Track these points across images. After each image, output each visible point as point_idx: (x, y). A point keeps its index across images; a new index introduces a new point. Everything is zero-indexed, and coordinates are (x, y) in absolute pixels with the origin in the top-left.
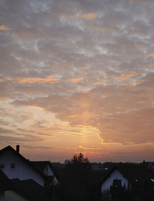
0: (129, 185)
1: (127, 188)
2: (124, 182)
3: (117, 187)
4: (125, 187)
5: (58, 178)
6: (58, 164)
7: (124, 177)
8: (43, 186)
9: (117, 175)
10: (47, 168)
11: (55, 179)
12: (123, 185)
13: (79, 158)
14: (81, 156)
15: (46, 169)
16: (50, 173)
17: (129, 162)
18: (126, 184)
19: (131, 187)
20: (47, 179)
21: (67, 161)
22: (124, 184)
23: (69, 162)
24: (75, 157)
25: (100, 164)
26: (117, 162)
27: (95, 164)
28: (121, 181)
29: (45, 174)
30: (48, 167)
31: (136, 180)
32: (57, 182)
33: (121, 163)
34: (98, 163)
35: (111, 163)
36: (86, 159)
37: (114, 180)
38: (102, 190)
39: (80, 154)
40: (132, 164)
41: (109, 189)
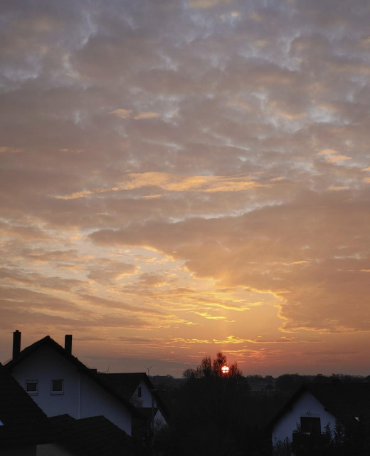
0: (338, 429)
1: (333, 437)
2: (328, 423)
3: (309, 434)
4: (328, 434)
5: (165, 414)
6: (168, 379)
7: (326, 410)
8: (129, 433)
9: (309, 407)
10: (140, 389)
11: (159, 416)
12: (323, 430)
13: (215, 364)
14: (221, 360)
15: (136, 392)
16: (146, 402)
17: (340, 373)
18: (333, 427)
19: (343, 435)
20: (140, 417)
21: (188, 371)
22: (327, 428)
23: (193, 374)
24: (206, 362)
25: (269, 378)
26: (312, 375)
27: (256, 379)
28: (318, 419)
29: (135, 405)
30: (143, 386)
31: (357, 418)
32: (165, 423)
33: (320, 377)
34: (264, 377)
35: (297, 376)
37: (302, 418)
38: (274, 442)
39: (220, 355)
40: (348, 378)
41: (291, 440)
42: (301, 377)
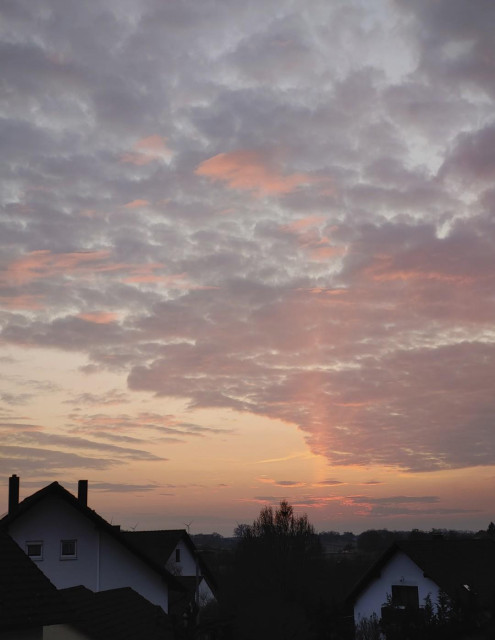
0: (442, 601)
1: (435, 611)
2: (428, 594)
3: (403, 608)
4: (429, 608)
5: (213, 585)
6: (214, 539)
7: (425, 576)
8: (166, 610)
9: (403, 573)
10: (178, 552)
11: (204, 587)
12: (422, 603)
13: (278, 517)
14: (286, 511)
15: (174, 555)
16: (187, 568)
17: (443, 528)
18: (435, 599)
19: (448, 609)
20: (179, 588)
21: (241, 527)
22: (428, 599)
23: (248, 530)
24: (266, 514)
25: (349, 535)
26: (405, 530)
27: (332, 537)
28: (415, 589)
29: (173, 572)
30: (182, 547)
31: (466, 587)
32: (211, 596)
33: (416, 534)
34: (341, 533)
35: (385, 532)
36: (302, 522)
37: (393, 587)
38: (357, 621)
39: (284, 504)
40: (453, 533)
41: (379, 616)
42: (391, 533)
